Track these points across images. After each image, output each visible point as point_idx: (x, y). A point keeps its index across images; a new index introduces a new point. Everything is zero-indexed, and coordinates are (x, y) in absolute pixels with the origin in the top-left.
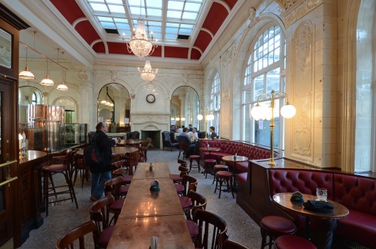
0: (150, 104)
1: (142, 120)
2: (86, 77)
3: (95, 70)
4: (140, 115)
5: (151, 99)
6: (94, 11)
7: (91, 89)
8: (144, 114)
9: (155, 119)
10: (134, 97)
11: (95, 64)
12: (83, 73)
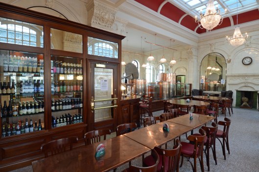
0: (246, 67)
1: (237, 81)
2: (191, 53)
3: (199, 46)
4: (235, 76)
5: (247, 61)
6: (191, 7)
7: (196, 60)
8: (239, 76)
9: (250, 80)
10: (229, 61)
11: (199, 42)
12: (189, 50)
